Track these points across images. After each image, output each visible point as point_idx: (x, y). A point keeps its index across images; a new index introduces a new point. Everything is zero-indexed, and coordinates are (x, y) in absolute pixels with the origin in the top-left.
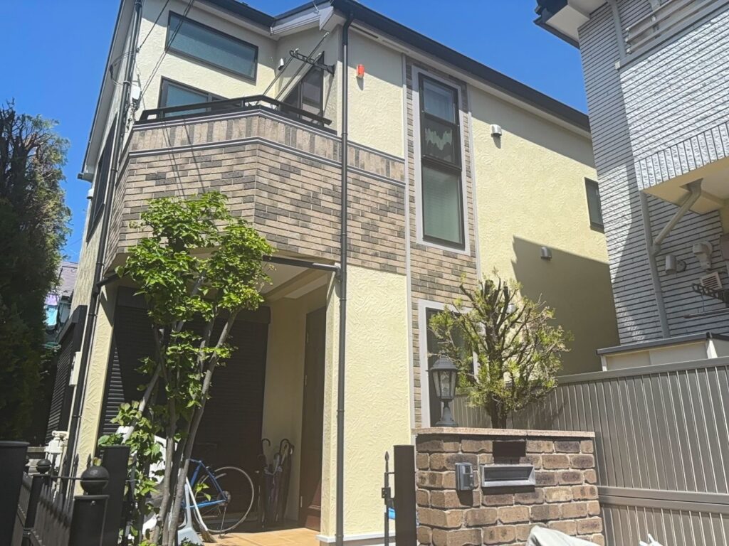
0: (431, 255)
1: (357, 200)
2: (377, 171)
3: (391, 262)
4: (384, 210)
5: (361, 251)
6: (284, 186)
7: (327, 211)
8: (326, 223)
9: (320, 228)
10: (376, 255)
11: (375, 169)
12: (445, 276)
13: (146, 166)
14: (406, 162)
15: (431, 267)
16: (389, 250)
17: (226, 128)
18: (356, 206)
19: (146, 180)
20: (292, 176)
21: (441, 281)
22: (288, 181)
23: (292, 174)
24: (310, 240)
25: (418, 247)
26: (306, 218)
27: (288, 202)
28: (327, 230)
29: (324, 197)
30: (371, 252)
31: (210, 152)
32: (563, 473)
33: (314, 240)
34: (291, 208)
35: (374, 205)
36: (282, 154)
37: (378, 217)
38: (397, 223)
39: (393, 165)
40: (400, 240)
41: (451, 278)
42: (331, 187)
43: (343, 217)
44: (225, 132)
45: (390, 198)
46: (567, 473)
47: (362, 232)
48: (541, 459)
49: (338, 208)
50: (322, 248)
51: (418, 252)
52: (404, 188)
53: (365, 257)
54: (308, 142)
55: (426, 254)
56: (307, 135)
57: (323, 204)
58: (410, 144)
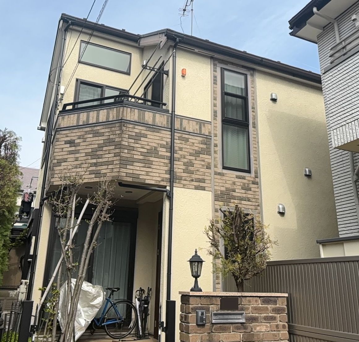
0: (227, 178)
1: (181, 149)
2: (194, 130)
3: (202, 184)
4: (197, 154)
5: (183, 179)
6: (137, 145)
7: (162, 157)
8: (162, 164)
9: (158, 167)
10: (192, 181)
11: (192, 130)
12: (237, 191)
13: (65, 136)
14: (212, 123)
15: (228, 186)
16: (200, 177)
17: (106, 114)
18: (180, 152)
19: (65, 144)
20: (142, 139)
21: (234, 194)
22: (140, 142)
23: (142, 138)
24: (152, 175)
25: (219, 174)
26: (150, 162)
27: (140, 154)
28: (162, 168)
29: (161, 149)
30: (189, 179)
31: (98, 128)
32: (265, 317)
33: (154, 174)
34: (141, 157)
35: (191, 151)
36: (136, 127)
37: (194, 158)
38: (206, 160)
39: (204, 126)
40: (208, 170)
41: (241, 192)
42: (165, 143)
43: (172, 160)
44: (106, 116)
45: (202, 146)
46: (267, 316)
47: (184, 167)
48: (251, 308)
49: (169, 154)
50: (159, 179)
51: (219, 177)
52: (211, 139)
53: (185, 182)
54: (151, 118)
55: (224, 178)
56: (151, 114)
57: (160, 153)
58: (215, 112)
